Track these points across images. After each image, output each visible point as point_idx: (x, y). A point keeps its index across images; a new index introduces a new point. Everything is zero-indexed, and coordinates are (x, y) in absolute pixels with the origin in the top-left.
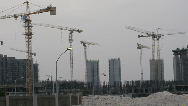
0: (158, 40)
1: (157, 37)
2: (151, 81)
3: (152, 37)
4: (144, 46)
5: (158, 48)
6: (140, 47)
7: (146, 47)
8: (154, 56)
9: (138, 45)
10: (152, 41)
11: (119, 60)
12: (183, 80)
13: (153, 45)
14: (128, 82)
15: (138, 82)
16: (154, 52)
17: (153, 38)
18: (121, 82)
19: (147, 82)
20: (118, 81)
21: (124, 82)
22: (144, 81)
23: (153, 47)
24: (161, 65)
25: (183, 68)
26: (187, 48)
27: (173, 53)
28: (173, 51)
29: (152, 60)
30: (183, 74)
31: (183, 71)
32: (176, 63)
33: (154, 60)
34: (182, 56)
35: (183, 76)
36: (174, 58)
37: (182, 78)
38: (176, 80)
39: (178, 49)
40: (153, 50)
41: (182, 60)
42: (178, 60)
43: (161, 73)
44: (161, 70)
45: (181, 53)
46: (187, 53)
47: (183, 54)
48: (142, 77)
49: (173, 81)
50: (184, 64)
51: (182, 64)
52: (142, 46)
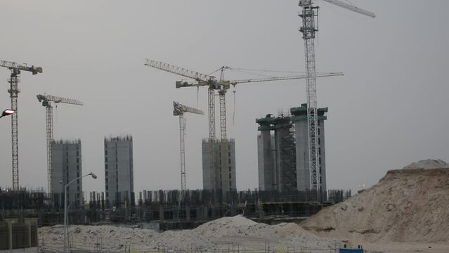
0: (222, 93)
1: (219, 88)
2: (204, 192)
3: (208, 87)
4: (190, 108)
5: (223, 113)
6: (179, 111)
7: (195, 111)
8: (212, 132)
9: (176, 105)
10: (209, 97)
11: (129, 140)
12: (280, 190)
13: (211, 106)
14: (150, 193)
15: (175, 193)
16: (212, 122)
17: (210, 88)
18: (133, 194)
19: (195, 193)
20: (127, 192)
21: (141, 193)
22: (187, 192)
23: (210, 111)
24: (229, 155)
25: (279, 161)
26: (290, 114)
27: (258, 125)
28: (258, 121)
29: (207, 141)
30: (280, 175)
31: (280, 169)
32: (264, 149)
33: (211, 141)
34: (279, 133)
35: (280, 179)
36: (260, 137)
37: (277, 184)
38: (263, 189)
39: (269, 116)
40: (210, 117)
41: (278, 143)
42: (269, 144)
43: (229, 172)
44: (228, 165)
45: (277, 126)
46: (291, 126)
47: (282, 128)
48: (183, 183)
49: (256, 191)
50: (284, 152)
51: (279, 152)
52: (184, 109)
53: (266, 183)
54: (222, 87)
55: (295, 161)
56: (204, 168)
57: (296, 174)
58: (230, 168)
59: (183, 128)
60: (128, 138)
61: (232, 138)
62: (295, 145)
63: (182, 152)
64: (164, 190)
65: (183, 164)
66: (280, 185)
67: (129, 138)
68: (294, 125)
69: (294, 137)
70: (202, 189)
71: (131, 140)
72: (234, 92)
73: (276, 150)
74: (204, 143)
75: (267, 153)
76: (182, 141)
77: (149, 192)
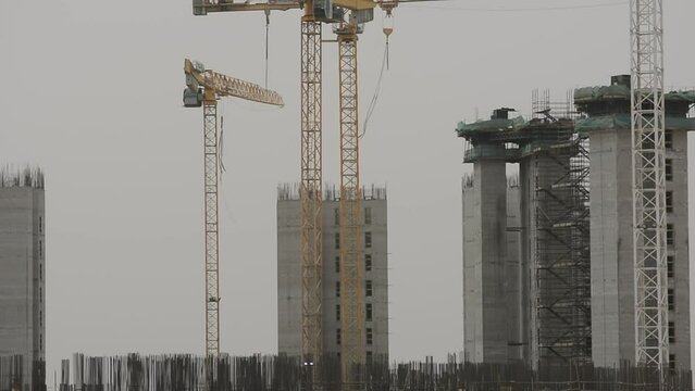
0: (347, 36)
1: (338, 16)
2: (282, 363)
3: (302, 12)
4: (236, 83)
5: (349, 104)
6: (201, 91)
7: (255, 94)
8: (310, 168)
9: (192, 71)
10: (304, 46)
11: (32, 186)
12: (535, 368)
13: (310, 78)
14: (96, 363)
15: (180, 366)
16: (311, 130)
17: (307, 20)
18: (39, 367)
19: (250, 366)
20: (19, 360)
21: (65, 363)
22: (223, 366)
23: (305, 93)
24: (368, 240)
25: (534, 265)
26: (573, 108)
27: (464, 145)
28: (466, 133)
29: (294, 193)
30: (534, 313)
31: (534, 295)
32: (485, 225)
33: (311, 194)
34: (534, 172)
35: (535, 325)
36: (470, 184)
37: (526, 343)
38: (478, 358)
39: (502, 114)
40: (305, 115)
41: (533, 206)
42: (501, 206)
43: (363, 300)
44: (363, 275)
45: (528, 150)
46: (575, 150)
47: (545, 154)
48: (212, 333)
49: (452, 365)
50: (550, 235)
51: (534, 234)
52: (219, 85)
53: (489, 340)
54: (347, 14)
55: (587, 269)
56: (284, 284)
57: (588, 310)
58: (369, 285)
59: (213, 148)
60: (28, 179)
61: (380, 185)
62: (586, 212)
63: (211, 228)
64: (143, 354)
65: (212, 269)
66: (535, 345)
67: (34, 179)
68: (585, 144)
69: (586, 185)
70: (276, 352)
71: (42, 187)
72: (388, 32)
73: (525, 229)
74: (284, 199)
75: (495, 236)
76: (210, 191)
77: (93, 360)
